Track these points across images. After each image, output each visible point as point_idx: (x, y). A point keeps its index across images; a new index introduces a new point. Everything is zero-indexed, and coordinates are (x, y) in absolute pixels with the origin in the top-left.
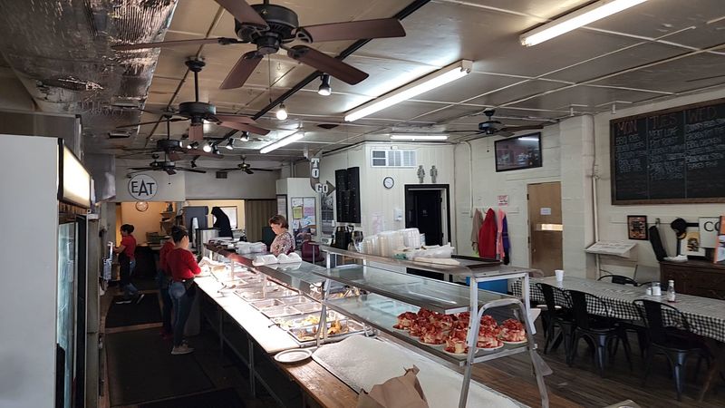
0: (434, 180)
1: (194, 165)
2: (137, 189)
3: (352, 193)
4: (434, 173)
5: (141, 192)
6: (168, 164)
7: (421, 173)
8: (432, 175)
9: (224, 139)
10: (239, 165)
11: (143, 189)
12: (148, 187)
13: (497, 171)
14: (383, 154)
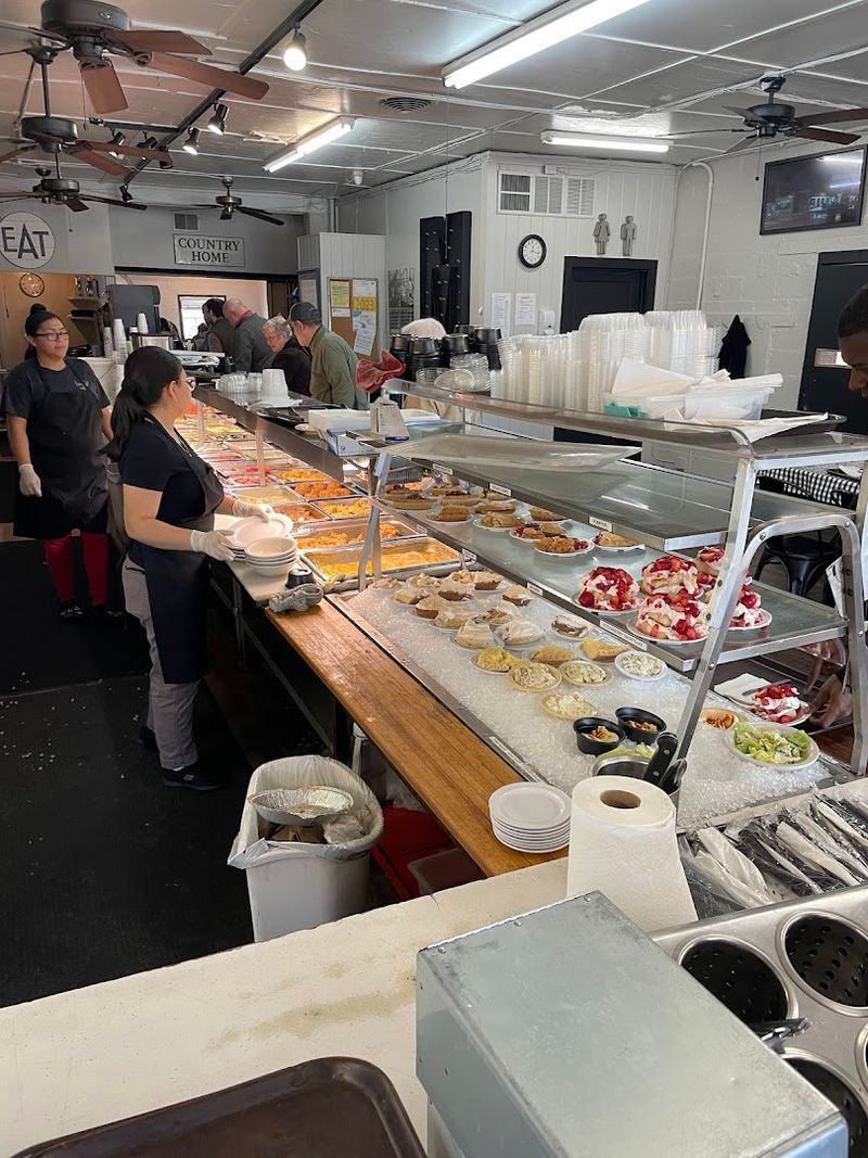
0: (626, 249)
1: (126, 196)
2: (14, 244)
3: (455, 271)
4: (627, 234)
5: (22, 250)
6: (63, 185)
7: (601, 232)
8: (624, 238)
9: (179, 131)
10: (220, 199)
11: (27, 246)
12: (35, 239)
13: (763, 233)
14: (524, 181)
